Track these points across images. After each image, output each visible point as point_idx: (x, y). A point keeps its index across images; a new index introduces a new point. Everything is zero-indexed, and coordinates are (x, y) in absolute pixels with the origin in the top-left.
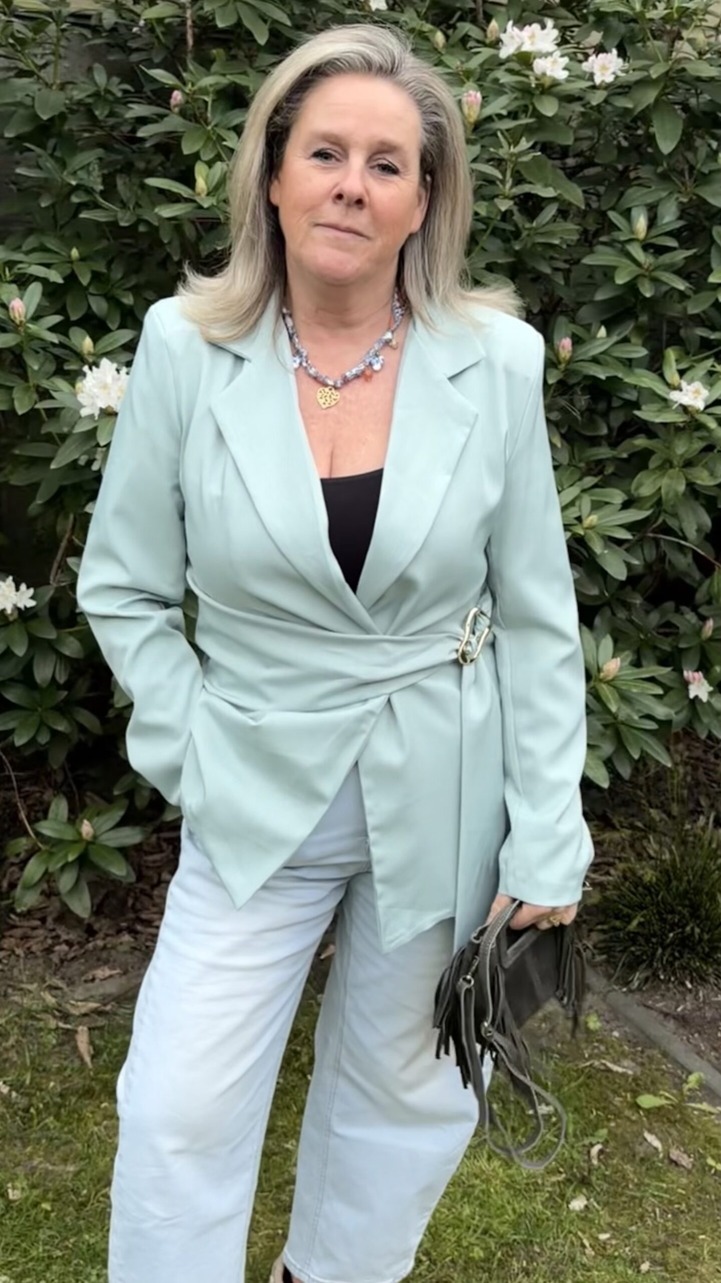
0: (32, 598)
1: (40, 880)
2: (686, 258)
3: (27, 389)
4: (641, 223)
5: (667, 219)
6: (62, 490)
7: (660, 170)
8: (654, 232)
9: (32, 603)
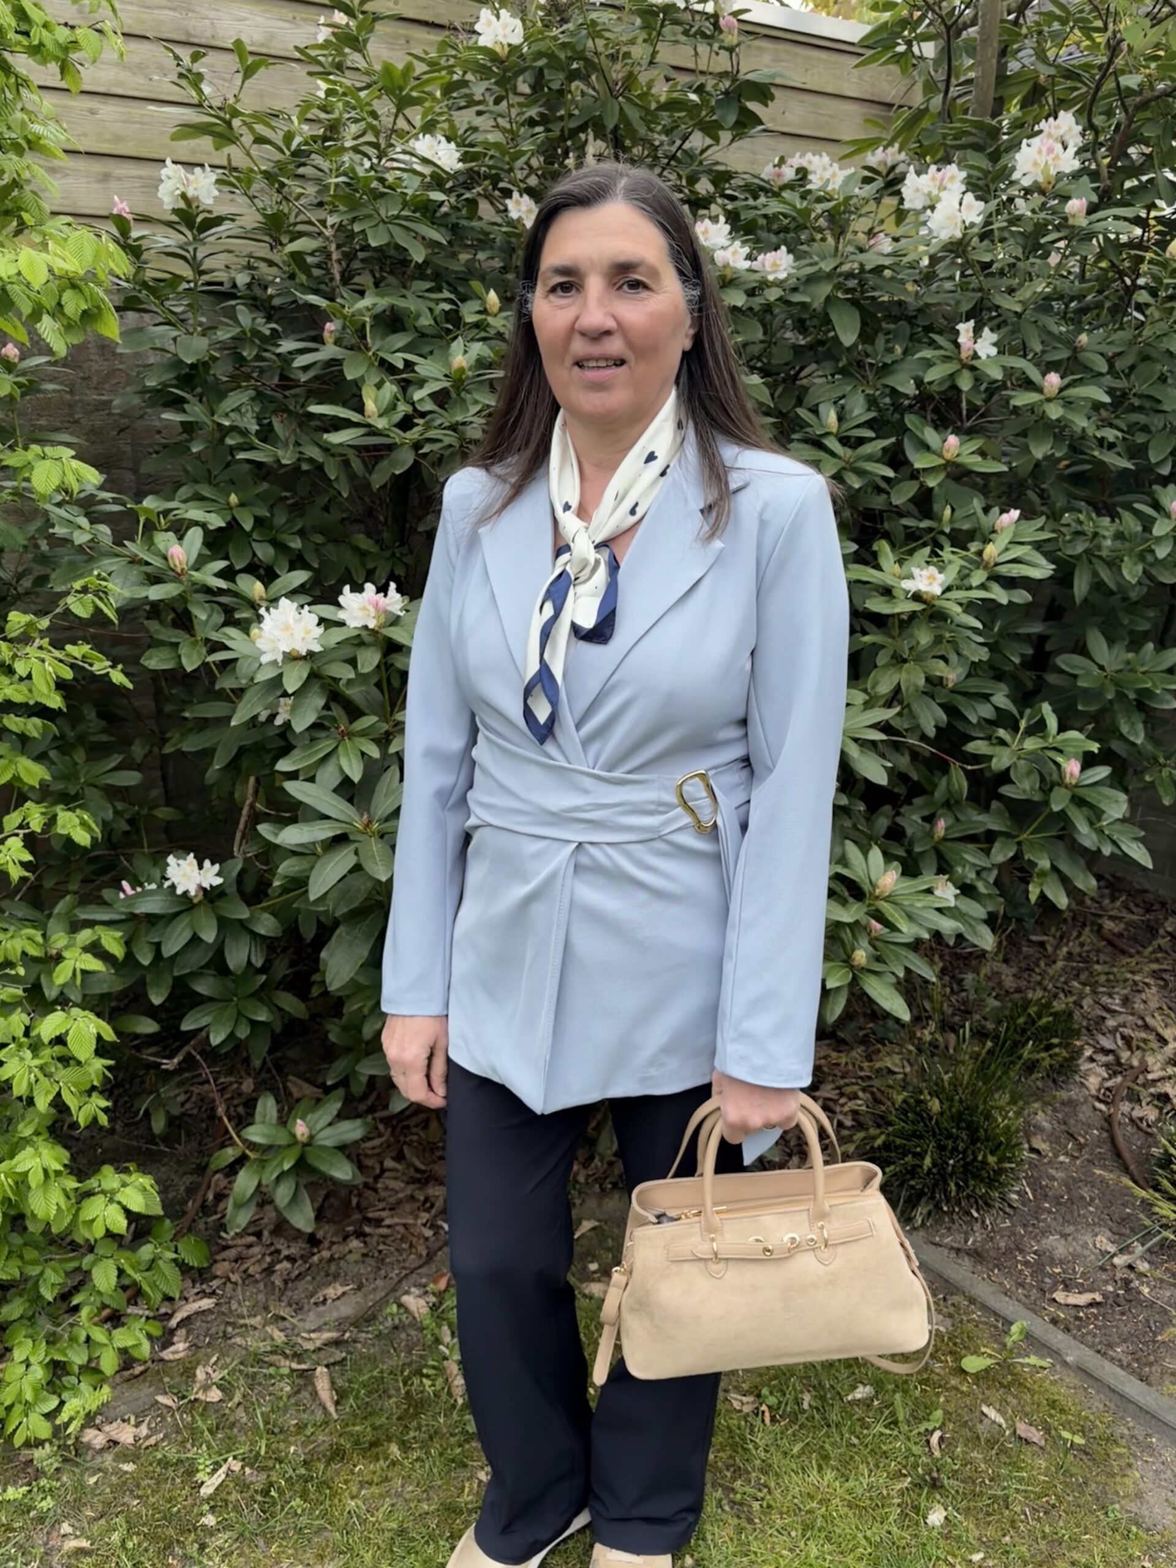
0: (218, 875)
1: (253, 1195)
2: (884, 449)
3: (195, 644)
4: (831, 418)
5: (856, 412)
6: (241, 751)
7: (841, 365)
8: (845, 426)
9: (219, 881)
